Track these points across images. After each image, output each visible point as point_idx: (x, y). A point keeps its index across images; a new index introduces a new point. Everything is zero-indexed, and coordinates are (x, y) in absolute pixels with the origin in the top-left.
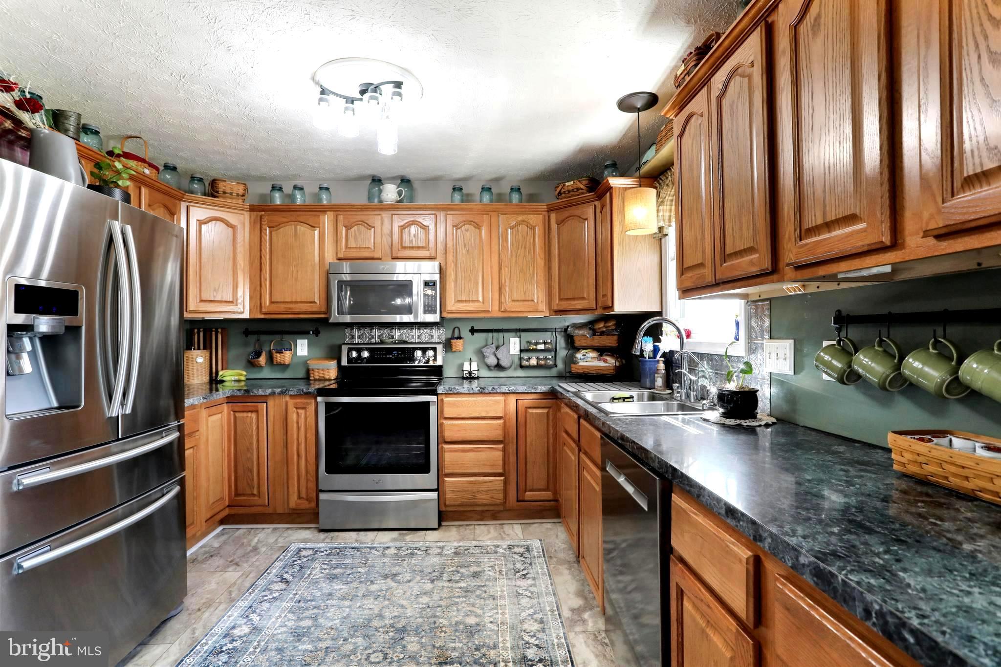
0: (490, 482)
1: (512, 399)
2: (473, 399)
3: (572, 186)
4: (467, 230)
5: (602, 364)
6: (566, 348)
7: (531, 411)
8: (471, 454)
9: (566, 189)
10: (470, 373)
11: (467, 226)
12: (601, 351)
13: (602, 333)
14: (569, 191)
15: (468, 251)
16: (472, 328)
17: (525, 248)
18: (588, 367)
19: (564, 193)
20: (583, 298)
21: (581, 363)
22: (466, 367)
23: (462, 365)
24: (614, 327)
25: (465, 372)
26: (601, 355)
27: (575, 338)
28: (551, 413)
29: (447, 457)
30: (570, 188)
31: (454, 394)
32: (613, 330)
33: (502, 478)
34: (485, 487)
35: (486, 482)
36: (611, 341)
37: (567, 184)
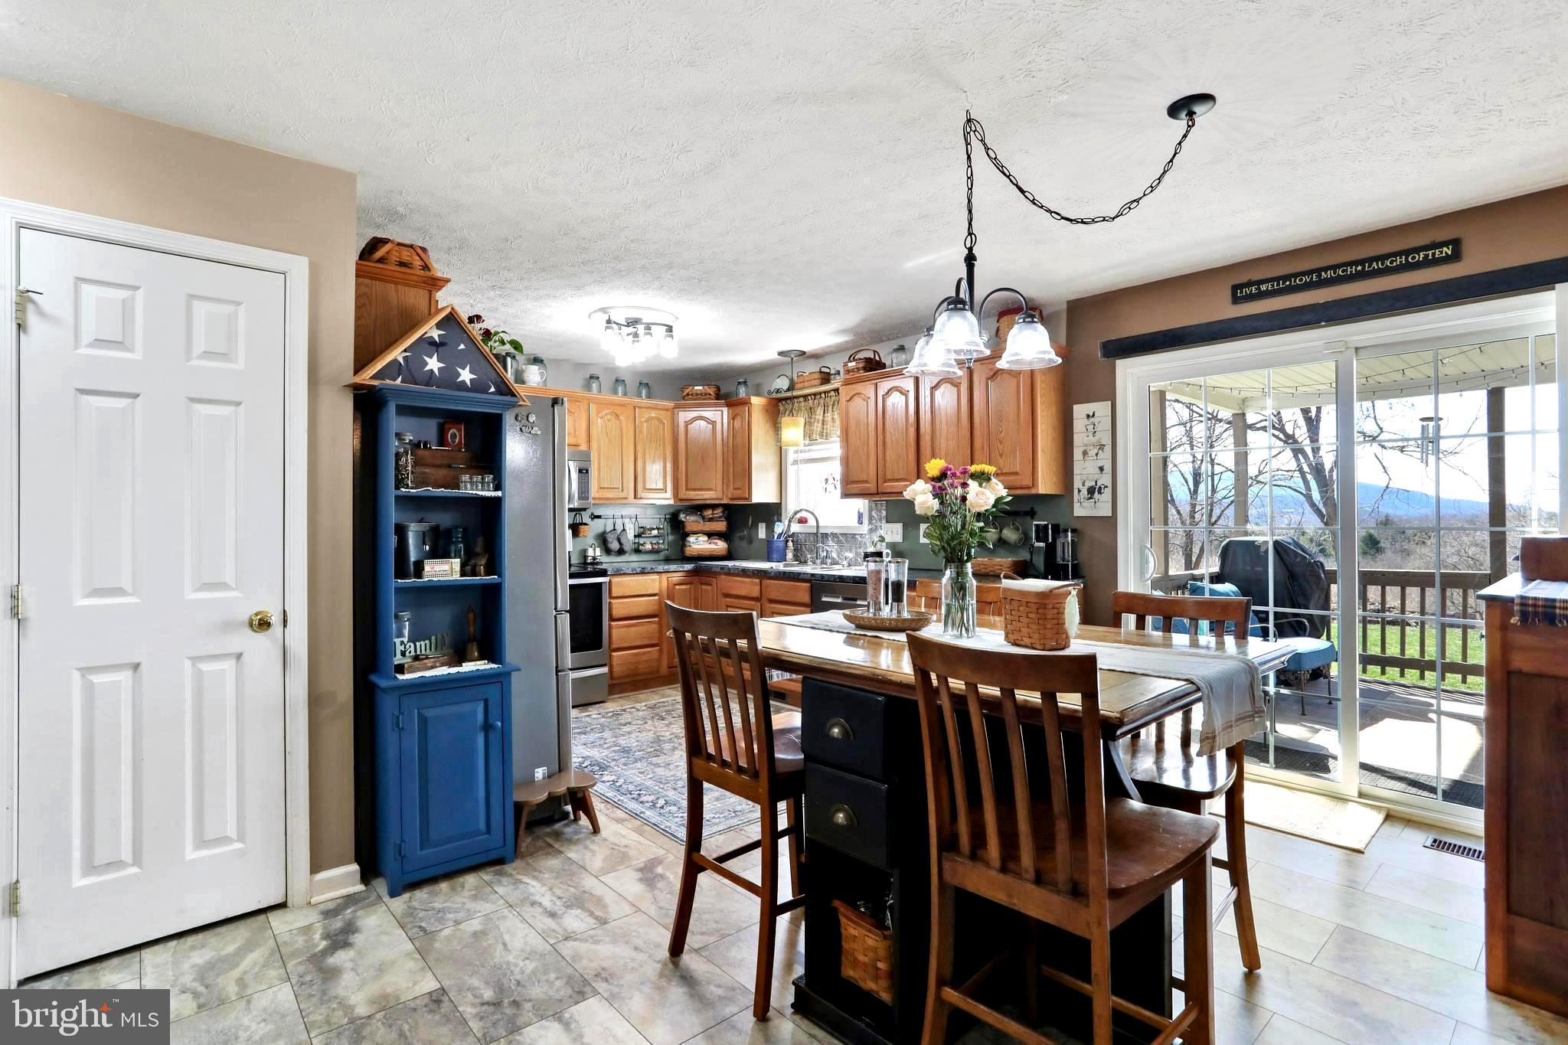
0: (649, 652)
1: (664, 576)
2: (636, 578)
3: (701, 390)
4: (609, 421)
5: (713, 546)
6: (672, 534)
7: (677, 587)
8: (633, 629)
9: (695, 392)
10: (594, 558)
11: (609, 417)
12: (710, 535)
13: (711, 520)
14: (697, 394)
15: (609, 440)
16: (592, 514)
17: (657, 441)
18: (702, 550)
19: (692, 395)
20: (710, 490)
21: (694, 546)
22: (590, 553)
23: (585, 551)
24: (721, 514)
25: (590, 558)
26: (709, 538)
27: (686, 524)
28: (692, 589)
29: (614, 632)
30: (699, 392)
31: (621, 574)
32: (720, 517)
33: (658, 648)
34: (645, 658)
35: (645, 653)
36: (721, 526)
37: (696, 388)
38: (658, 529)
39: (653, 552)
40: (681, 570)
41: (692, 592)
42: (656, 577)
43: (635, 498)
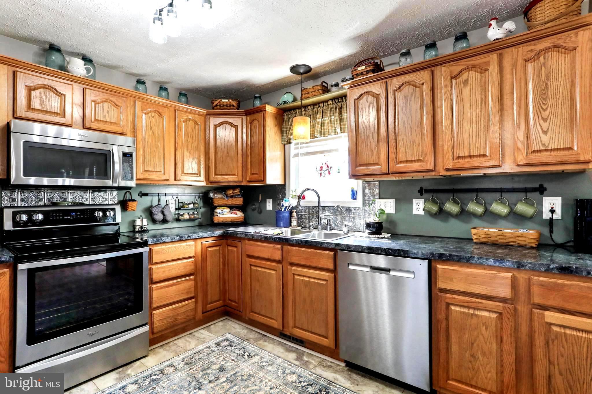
0: (187, 305)
1: (199, 242)
2: (174, 245)
3: (226, 102)
4: (153, 117)
5: (234, 216)
6: (204, 207)
7: (209, 249)
8: (173, 288)
9: (222, 103)
10: (142, 227)
11: (153, 114)
12: (232, 207)
13: (232, 197)
14: (224, 105)
15: (153, 133)
16: (141, 192)
17: (193, 137)
18: (226, 218)
19: (220, 105)
20: (234, 175)
21: (221, 216)
22: (138, 223)
23: (134, 221)
24: (239, 193)
25: (137, 227)
26: (231, 209)
27: (214, 200)
28: (221, 249)
29: (155, 294)
30: (225, 104)
31: (161, 243)
32: (238, 195)
33: (194, 300)
34: (183, 310)
35: (183, 306)
36: (239, 201)
37: (223, 100)
38: (194, 203)
39: (190, 220)
40: (213, 235)
41: (221, 252)
42: (192, 243)
43: (175, 180)
